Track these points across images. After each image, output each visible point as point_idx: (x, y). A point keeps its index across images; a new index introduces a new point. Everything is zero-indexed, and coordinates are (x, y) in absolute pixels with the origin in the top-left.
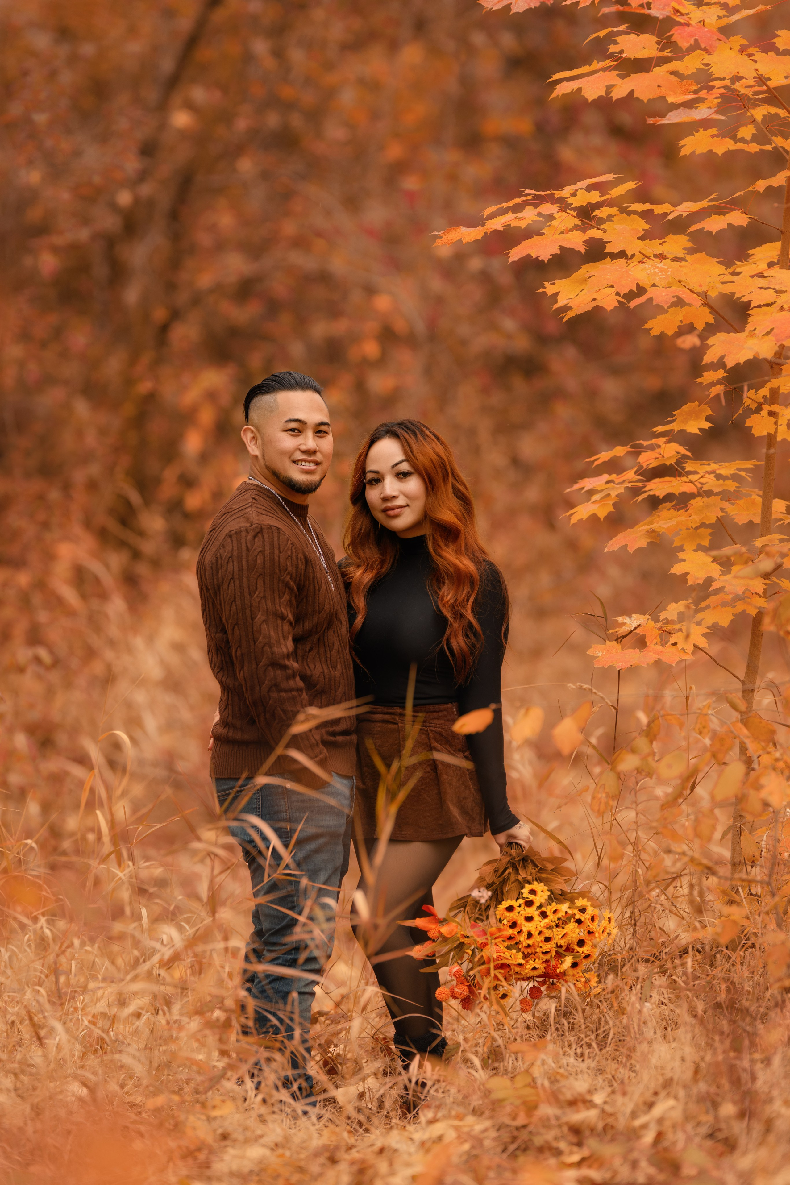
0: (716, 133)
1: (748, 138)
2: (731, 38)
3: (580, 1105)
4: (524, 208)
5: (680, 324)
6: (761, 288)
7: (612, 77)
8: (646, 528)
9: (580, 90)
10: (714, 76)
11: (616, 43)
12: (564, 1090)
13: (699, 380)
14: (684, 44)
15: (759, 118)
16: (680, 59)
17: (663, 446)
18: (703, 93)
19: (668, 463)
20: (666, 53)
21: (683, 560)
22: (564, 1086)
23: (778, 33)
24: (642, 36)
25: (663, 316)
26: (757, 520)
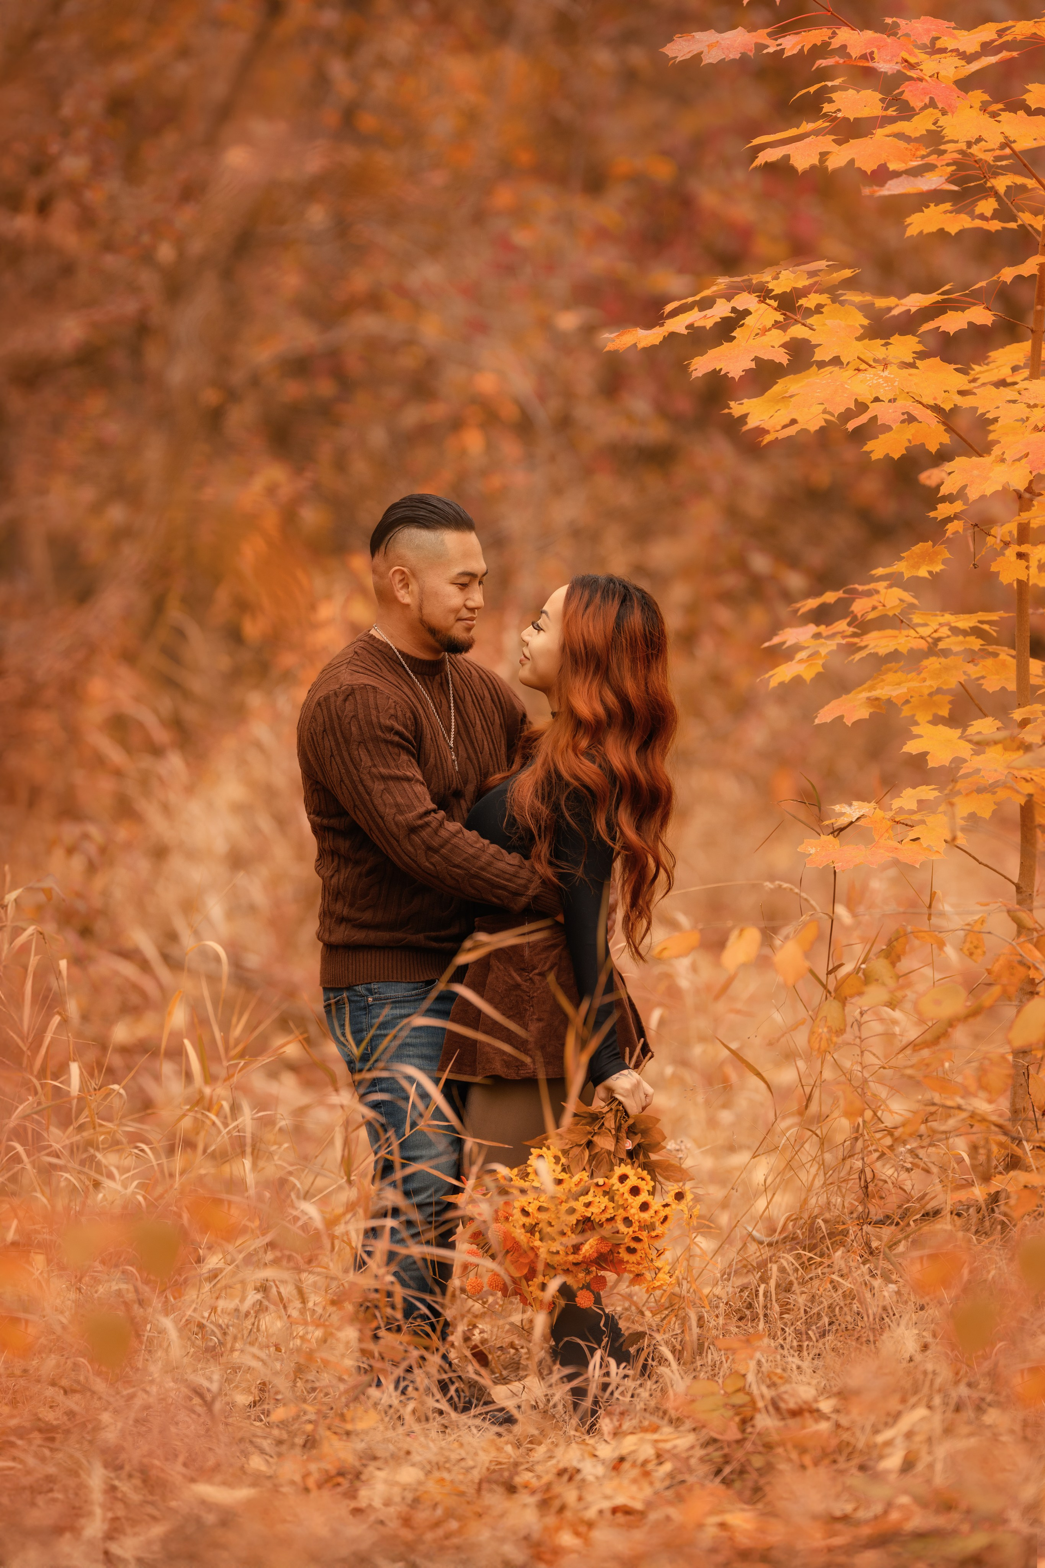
0: (950, 208)
1: (989, 214)
2: (970, 93)
3: (807, 1415)
4: (715, 303)
5: (908, 444)
6: (1010, 401)
7: (826, 143)
8: (866, 694)
9: (787, 157)
10: (946, 139)
11: (831, 101)
12: (786, 1396)
13: (932, 514)
14: (917, 104)
15: (1002, 190)
16: (908, 118)
17: (883, 591)
18: (933, 159)
19: (891, 614)
20: (891, 112)
21: (920, 736)
22: (786, 1392)
23: (1028, 87)
24: (863, 92)
25: (887, 435)
26: (1012, 687)
